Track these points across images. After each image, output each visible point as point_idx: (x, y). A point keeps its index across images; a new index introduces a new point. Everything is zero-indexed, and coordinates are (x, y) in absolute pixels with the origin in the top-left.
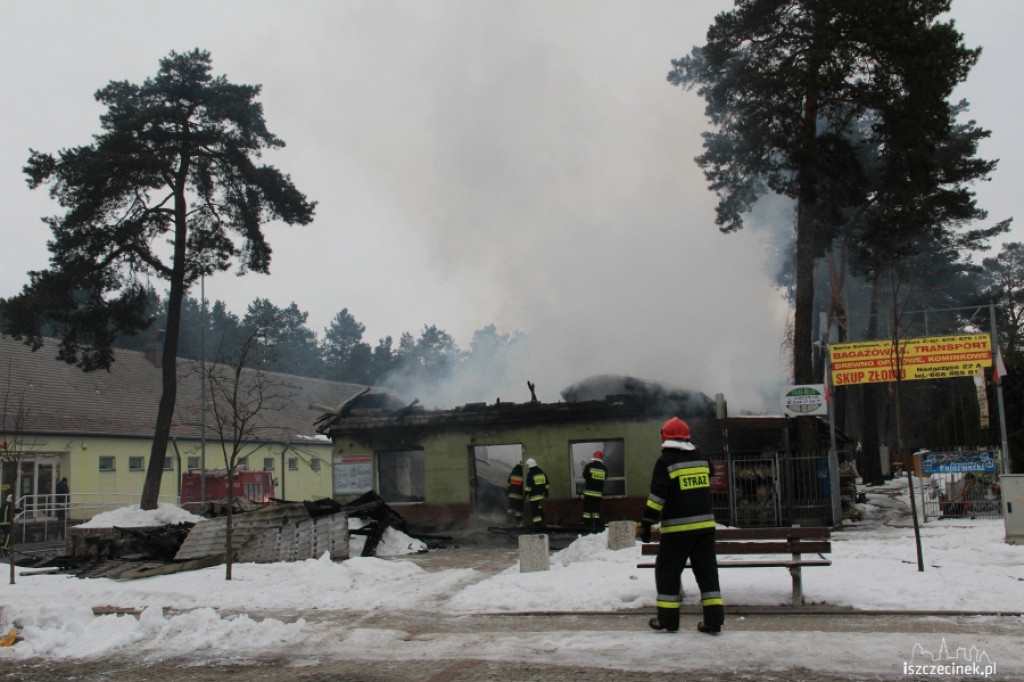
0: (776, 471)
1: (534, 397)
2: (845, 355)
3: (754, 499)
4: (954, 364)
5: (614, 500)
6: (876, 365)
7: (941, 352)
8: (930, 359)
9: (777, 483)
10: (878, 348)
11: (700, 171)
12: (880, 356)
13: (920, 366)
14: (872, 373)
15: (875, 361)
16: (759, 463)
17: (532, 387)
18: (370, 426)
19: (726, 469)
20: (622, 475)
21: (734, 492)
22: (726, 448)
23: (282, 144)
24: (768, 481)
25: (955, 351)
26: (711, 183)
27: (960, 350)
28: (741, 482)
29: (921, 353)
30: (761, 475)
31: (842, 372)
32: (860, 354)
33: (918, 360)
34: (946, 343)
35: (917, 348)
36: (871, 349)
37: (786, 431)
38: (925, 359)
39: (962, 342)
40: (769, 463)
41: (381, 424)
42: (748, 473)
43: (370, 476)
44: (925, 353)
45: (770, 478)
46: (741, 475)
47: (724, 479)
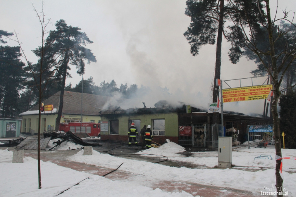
0: (205, 130)
1: (145, 106)
2: (227, 93)
3: (200, 138)
4: (260, 95)
5: (162, 137)
6: (236, 96)
7: (257, 91)
8: (253, 94)
9: (205, 134)
10: (237, 90)
11: (185, 37)
12: (237, 93)
13: (249, 96)
14: (235, 98)
15: (236, 95)
16: (200, 127)
17: (144, 103)
18: (108, 114)
19: (191, 129)
21: (193, 136)
22: (192, 122)
23: (93, 42)
24: (203, 133)
25: (261, 91)
26: (189, 41)
27: (263, 90)
28: (196, 133)
29: (250, 92)
30: (202, 131)
31: (226, 98)
32: (231, 92)
33: (249, 94)
34: (258, 88)
35: (249, 90)
36: (235, 91)
37: (209, 118)
38: (251, 94)
39: (263, 88)
40: (204, 127)
41: (110, 113)
42: (198, 130)
43: (108, 127)
44: (252, 92)
45: (204, 132)
46: (196, 131)
47: (191, 132)
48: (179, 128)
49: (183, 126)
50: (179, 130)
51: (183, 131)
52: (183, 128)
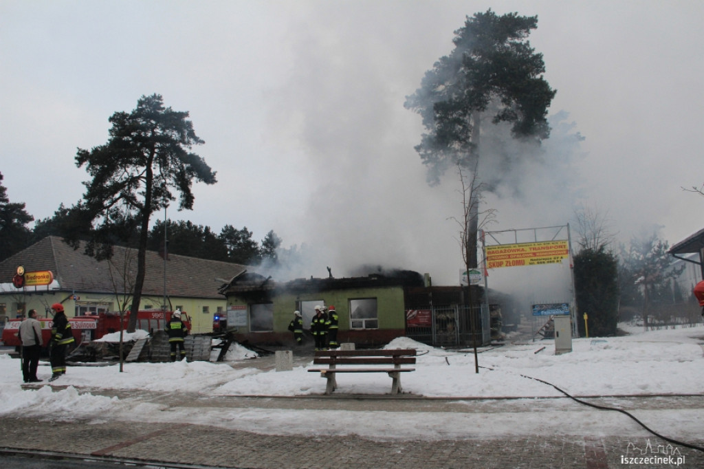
0: (456, 315)
1: (330, 275)
2: (493, 252)
3: (445, 330)
4: (549, 257)
5: (371, 330)
6: (509, 258)
7: (543, 250)
8: (537, 254)
9: (457, 322)
10: (511, 249)
11: (417, 153)
12: (511, 253)
13: (532, 258)
14: (507, 262)
15: (509, 255)
16: (448, 311)
17: (329, 270)
18: (246, 290)
19: (430, 314)
20: (376, 317)
21: (435, 327)
22: (431, 303)
23: (203, 142)
24: (453, 320)
25: (550, 250)
26: (423, 160)
27: (553, 249)
28: (438, 321)
29: (532, 251)
30: (450, 317)
31: (492, 261)
32: (501, 252)
33: (531, 255)
34: (545, 246)
35: (531, 249)
36: (507, 249)
37: (462, 293)
38: (535, 254)
39: (553, 245)
40: (453, 311)
41: (251, 290)
42: (442, 316)
43: (245, 317)
44: (535, 251)
45: (454, 319)
46: (438, 317)
47: (430, 319)
48: (406, 313)
49: (414, 310)
50: (406, 317)
51: (415, 318)
52: (415, 313)
